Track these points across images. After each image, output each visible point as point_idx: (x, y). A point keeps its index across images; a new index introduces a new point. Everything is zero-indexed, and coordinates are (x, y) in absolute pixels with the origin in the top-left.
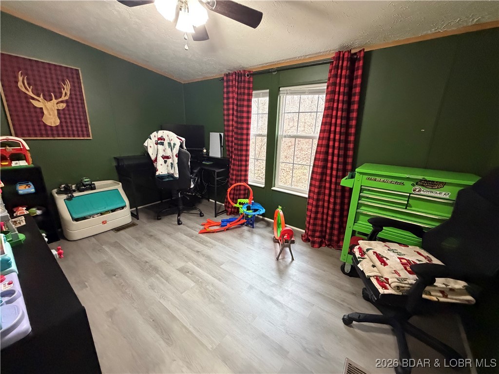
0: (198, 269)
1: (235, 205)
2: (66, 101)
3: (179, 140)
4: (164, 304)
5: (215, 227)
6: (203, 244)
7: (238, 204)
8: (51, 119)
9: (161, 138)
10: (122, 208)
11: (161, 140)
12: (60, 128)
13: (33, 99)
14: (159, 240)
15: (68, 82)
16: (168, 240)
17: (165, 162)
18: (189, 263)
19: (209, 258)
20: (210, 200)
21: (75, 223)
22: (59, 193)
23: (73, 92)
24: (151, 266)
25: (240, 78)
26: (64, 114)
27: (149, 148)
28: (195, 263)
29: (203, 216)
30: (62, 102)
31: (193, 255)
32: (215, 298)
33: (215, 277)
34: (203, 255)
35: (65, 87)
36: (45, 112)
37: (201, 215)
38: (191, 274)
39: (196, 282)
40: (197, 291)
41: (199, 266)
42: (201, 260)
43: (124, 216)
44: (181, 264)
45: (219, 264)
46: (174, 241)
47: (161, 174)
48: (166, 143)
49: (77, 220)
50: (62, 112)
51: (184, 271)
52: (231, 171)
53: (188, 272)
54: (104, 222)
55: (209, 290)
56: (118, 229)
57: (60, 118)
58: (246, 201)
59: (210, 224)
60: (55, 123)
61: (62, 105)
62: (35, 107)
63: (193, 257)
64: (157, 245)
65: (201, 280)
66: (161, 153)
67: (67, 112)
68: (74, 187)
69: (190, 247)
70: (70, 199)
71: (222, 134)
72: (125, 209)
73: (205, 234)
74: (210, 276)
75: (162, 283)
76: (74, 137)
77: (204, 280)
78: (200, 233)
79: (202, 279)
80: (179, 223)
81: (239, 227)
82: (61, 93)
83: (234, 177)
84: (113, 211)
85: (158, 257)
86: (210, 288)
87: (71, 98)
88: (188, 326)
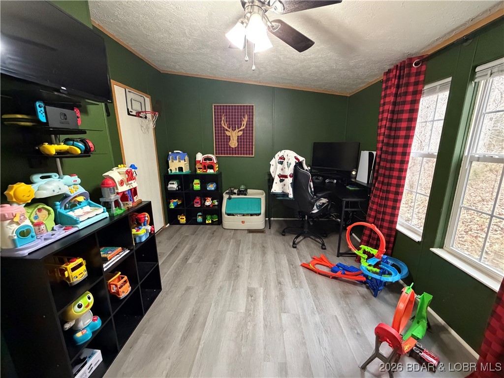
0: (261, 299)
1: (356, 252)
2: (243, 130)
3: (295, 160)
4: (211, 308)
5: (325, 267)
6: (292, 278)
7: (361, 252)
8: (234, 143)
9: (282, 158)
10: (259, 214)
11: (281, 159)
12: (237, 149)
13: (227, 130)
14: (264, 253)
15: (246, 117)
16: (270, 257)
17: (281, 181)
18: (262, 288)
19: (282, 296)
20: (353, 234)
21: (226, 216)
22: (227, 193)
23: (248, 123)
24: (237, 272)
25: (402, 72)
26: (241, 139)
27: (271, 166)
28: (265, 293)
29: (325, 249)
30: (241, 130)
31: (272, 284)
32: (242, 340)
33: (265, 319)
34: (281, 289)
35: (244, 120)
36: (231, 139)
37: (323, 247)
38: (252, 300)
39: (247, 310)
40: (239, 319)
41: (266, 297)
42: (274, 293)
43: (258, 222)
44: (255, 285)
45: (283, 310)
46: (273, 260)
47: (274, 191)
48: (285, 162)
49: (229, 215)
50: (239, 138)
51: (251, 293)
52: (370, 204)
53: (252, 297)
54: (243, 222)
55: (247, 328)
56: (250, 231)
57: (238, 142)
58: (374, 252)
59: (321, 261)
60: (235, 146)
61: (240, 132)
62: (227, 136)
63: (270, 285)
64: (258, 258)
65: (251, 312)
66: (279, 172)
67: (242, 138)
68: (236, 191)
69: (279, 274)
70: (230, 198)
71: (375, 153)
72: (260, 216)
73: (306, 270)
74: (262, 315)
75: (228, 291)
76: (244, 155)
77: (254, 315)
78: (301, 265)
79: (254, 311)
80: (294, 245)
81: (354, 284)
82: (241, 124)
83: (373, 213)
84: (252, 215)
85: (248, 268)
86: (250, 327)
87: (246, 127)
88: (202, 342)
